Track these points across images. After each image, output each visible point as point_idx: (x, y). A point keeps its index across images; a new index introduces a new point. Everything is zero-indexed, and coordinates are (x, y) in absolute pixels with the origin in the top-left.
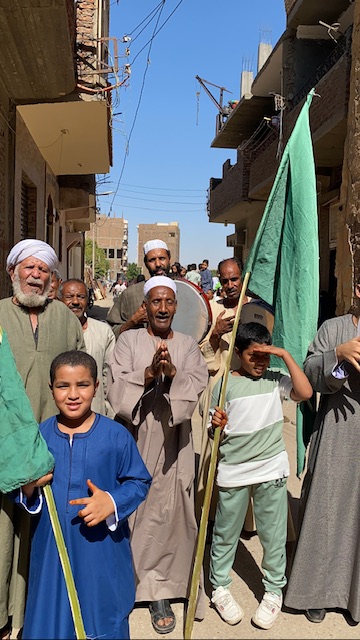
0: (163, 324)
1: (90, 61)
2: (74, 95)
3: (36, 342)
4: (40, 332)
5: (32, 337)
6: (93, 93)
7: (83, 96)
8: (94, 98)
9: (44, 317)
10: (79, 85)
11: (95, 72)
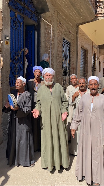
0: (93, 92)
1: (101, 6)
2: (96, 18)
3: (52, 95)
4: (53, 93)
5: (51, 94)
6: (102, 17)
7: (99, 18)
8: (103, 18)
9: (54, 89)
10: (97, 15)
11: (103, 9)
